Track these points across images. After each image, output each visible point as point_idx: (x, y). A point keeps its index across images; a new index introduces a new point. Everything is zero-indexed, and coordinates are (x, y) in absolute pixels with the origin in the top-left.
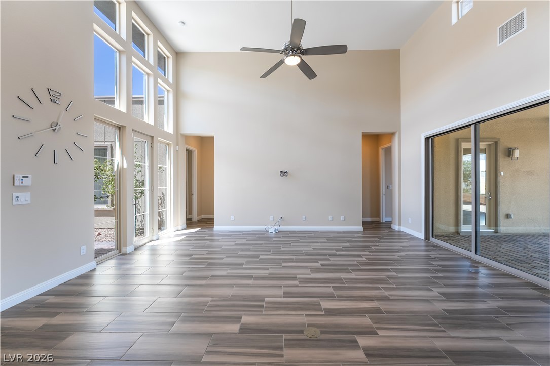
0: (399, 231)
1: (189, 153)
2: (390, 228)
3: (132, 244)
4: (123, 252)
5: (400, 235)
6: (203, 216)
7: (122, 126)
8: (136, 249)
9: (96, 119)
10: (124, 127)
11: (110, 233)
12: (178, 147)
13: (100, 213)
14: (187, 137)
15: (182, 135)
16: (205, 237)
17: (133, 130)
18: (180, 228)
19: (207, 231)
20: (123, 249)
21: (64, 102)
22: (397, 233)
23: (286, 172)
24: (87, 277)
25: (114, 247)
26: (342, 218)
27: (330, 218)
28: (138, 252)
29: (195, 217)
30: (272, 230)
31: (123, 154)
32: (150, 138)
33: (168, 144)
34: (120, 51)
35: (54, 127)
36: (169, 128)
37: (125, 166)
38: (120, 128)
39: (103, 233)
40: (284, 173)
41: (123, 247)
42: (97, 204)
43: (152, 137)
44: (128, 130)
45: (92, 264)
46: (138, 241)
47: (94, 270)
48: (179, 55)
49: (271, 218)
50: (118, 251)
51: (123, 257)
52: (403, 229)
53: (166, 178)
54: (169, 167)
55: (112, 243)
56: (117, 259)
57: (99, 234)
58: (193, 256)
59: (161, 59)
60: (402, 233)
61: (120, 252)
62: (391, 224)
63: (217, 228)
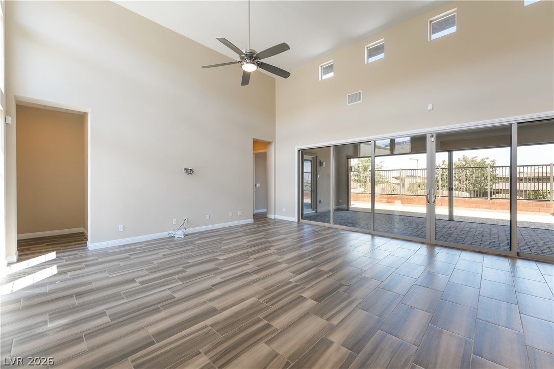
0: (275, 219)
2: (266, 217)
5: (275, 222)
12: (9, 118)
22: (273, 221)
23: (191, 170)
26: (239, 213)
27: (230, 214)
30: (179, 235)
40: (189, 171)
52: (277, 217)
60: (276, 220)
62: (266, 214)
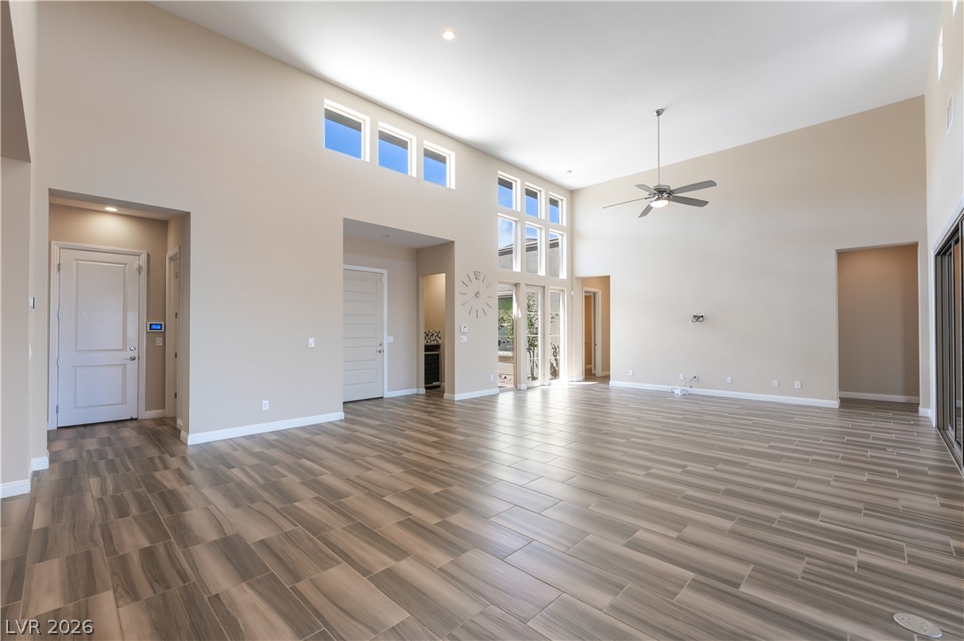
8: (528, 388)
9: (500, 283)
10: (519, 284)
12: (572, 291)
13: (503, 359)
14: (584, 281)
15: (578, 278)
17: (527, 285)
18: (575, 379)
19: (602, 386)
20: (518, 386)
21: (481, 278)
23: (703, 317)
24: (495, 396)
26: (797, 384)
27: (775, 382)
28: (531, 391)
29: (599, 372)
30: (677, 392)
31: (519, 306)
32: (541, 288)
34: (516, 221)
35: (477, 294)
36: (563, 275)
37: (520, 316)
38: (516, 284)
40: (698, 318)
42: (500, 350)
43: (544, 287)
44: (523, 285)
45: (497, 390)
46: (531, 384)
47: (498, 395)
48: (572, 193)
49: (681, 376)
50: (515, 388)
51: (519, 391)
54: (562, 314)
56: (514, 392)
61: (517, 389)
63: (612, 383)
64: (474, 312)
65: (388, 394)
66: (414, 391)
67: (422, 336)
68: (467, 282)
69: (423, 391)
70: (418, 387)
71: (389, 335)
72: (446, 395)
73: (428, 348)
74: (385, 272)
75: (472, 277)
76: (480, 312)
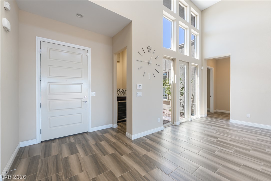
1: (209, 71)
3: (179, 121)
4: (174, 124)
6: (218, 110)
7: (174, 59)
8: (181, 124)
9: (164, 57)
10: (175, 59)
11: (168, 112)
12: (202, 67)
13: (165, 103)
14: (208, 61)
15: (205, 59)
16: (224, 126)
17: (179, 60)
18: (203, 116)
19: (224, 121)
20: (175, 122)
21: (152, 51)
24: (160, 133)
25: (170, 120)
28: (182, 126)
29: (212, 110)
31: (174, 73)
32: (187, 64)
33: (196, 66)
34: (173, 21)
35: (149, 62)
36: (197, 56)
38: (173, 60)
39: (165, 112)
41: (175, 121)
42: (164, 98)
43: (188, 63)
44: (177, 60)
45: (162, 128)
46: (182, 120)
47: (163, 131)
50: (172, 123)
51: (174, 127)
53: (195, 86)
54: (197, 80)
55: (169, 117)
56: (172, 127)
57: (164, 112)
58: (219, 139)
59: (193, 18)
61: (173, 124)
63: (232, 121)
64: (147, 75)
65: (91, 130)
66: (110, 126)
67: (115, 91)
68: (142, 52)
69: (115, 126)
70: (113, 124)
71: (92, 91)
72: (127, 134)
73: (119, 99)
74: (89, 49)
75: (146, 50)
76: (151, 75)
